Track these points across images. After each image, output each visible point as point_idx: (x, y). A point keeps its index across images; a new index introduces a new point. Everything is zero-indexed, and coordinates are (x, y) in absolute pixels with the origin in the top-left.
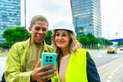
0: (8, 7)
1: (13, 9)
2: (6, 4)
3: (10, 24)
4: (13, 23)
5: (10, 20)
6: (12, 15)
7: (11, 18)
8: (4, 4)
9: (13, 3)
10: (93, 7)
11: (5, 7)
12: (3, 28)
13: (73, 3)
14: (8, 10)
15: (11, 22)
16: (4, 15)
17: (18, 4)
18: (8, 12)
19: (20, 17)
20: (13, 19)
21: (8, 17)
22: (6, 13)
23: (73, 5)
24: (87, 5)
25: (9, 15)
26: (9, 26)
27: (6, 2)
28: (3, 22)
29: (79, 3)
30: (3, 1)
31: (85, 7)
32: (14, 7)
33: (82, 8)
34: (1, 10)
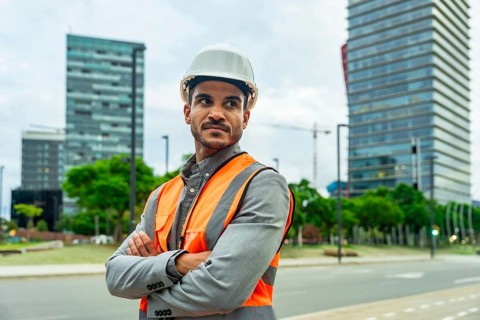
0: (96, 76)
1: (115, 84)
2: (88, 65)
3: (104, 143)
4: (116, 139)
5: (105, 128)
6: (112, 106)
7: (108, 118)
8: (81, 64)
9: (114, 63)
10: (436, 73)
11: (87, 76)
12: (77, 157)
13: (350, 57)
14: (96, 87)
15: (105, 134)
16: (81, 106)
18: (95, 97)
19: (141, 116)
20: (115, 125)
21: (96, 117)
22: (89, 102)
23: (351, 67)
24: (410, 65)
25: (100, 106)
26: (100, 148)
27: (91, 60)
28: (78, 137)
29: (377, 58)
30: (79, 53)
31: (402, 75)
32: (117, 78)
33: (390, 78)
34: (69, 90)
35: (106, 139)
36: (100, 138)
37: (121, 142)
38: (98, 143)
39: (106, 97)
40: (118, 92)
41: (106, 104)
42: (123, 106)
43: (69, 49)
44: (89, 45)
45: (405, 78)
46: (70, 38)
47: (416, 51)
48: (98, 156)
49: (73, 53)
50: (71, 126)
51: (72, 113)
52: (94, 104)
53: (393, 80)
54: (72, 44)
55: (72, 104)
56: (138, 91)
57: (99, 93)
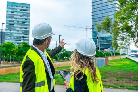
0: (15, 13)
1: (21, 16)
2: (13, 10)
3: (17, 34)
4: (21, 32)
5: (18, 29)
6: (20, 22)
7: (19, 26)
8: (11, 10)
9: (21, 10)
11: (13, 13)
12: (9, 38)
14: (15, 17)
15: (18, 31)
16: (10, 22)
17: (27, 11)
18: (15, 20)
19: (29, 25)
20: (21, 28)
21: (15, 26)
22: (13, 21)
25: (16, 22)
26: (16, 35)
28: (9, 31)
29: (100, 8)
30: (10, 7)
32: (22, 14)
34: (7, 18)
35: (18, 32)
36: (16, 32)
37: (23, 33)
38: (15, 33)
39: (18, 20)
40: (22, 18)
41: (18, 22)
42: (24, 22)
43: (7, 6)
44: (14, 5)
45: (108, 14)
46: (8, 2)
47: (112, 6)
48: (15, 37)
49: (8, 7)
50: (7, 28)
51: (8, 24)
52: (14, 22)
53: (105, 15)
54: (8, 4)
55: (8, 22)
56: (28, 18)
57: (16, 19)
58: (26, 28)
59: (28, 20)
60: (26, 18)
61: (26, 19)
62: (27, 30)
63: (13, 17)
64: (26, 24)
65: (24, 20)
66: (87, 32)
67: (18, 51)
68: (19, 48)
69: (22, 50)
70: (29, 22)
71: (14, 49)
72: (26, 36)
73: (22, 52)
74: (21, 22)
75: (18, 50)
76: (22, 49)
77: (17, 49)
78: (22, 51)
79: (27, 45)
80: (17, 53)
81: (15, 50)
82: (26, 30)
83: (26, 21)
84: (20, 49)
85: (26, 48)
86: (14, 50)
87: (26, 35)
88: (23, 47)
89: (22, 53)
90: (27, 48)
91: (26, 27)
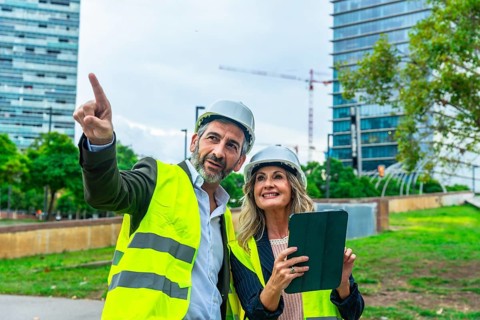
0: (19, 14)
1: (43, 25)
2: (9, 1)
3: (27, 98)
4: (41, 92)
5: (28, 78)
6: (38, 51)
7: (32, 66)
9: (43, 1)
11: (8, 15)
14: (19, 28)
15: (28, 86)
17: (66, 3)
18: (18, 40)
19: (74, 64)
20: (41, 75)
21: (17, 64)
22: (10, 46)
25: (22, 50)
26: (21, 103)
31: (398, 19)
32: (45, 18)
33: (382, 22)
35: (29, 91)
36: (21, 91)
37: (48, 95)
38: (18, 96)
39: (31, 42)
40: (45, 36)
41: (30, 49)
42: (52, 52)
45: (400, 23)
48: (19, 113)
52: (15, 49)
56: (71, 33)
57: (22, 36)
58: (63, 76)
59: (71, 44)
60: (63, 32)
61: (63, 40)
62: (69, 81)
63: (11, 30)
64: (61, 57)
65: (54, 42)
66: (311, 96)
67: (26, 170)
68: (33, 156)
69: (46, 164)
70: (75, 51)
71: (10, 162)
72: (60, 106)
73: (45, 173)
74: (43, 52)
75: (28, 166)
76: (45, 161)
77: (23, 161)
78: (45, 168)
79: (64, 144)
80: (24, 177)
81: (16, 165)
82: (61, 82)
83: (64, 45)
84: (38, 160)
85: (63, 159)
86: (10, 166)
87: (63, 102)
88: (49, 154)
89: (45, 177)
90: (63, 155)
91: (63, 69)
